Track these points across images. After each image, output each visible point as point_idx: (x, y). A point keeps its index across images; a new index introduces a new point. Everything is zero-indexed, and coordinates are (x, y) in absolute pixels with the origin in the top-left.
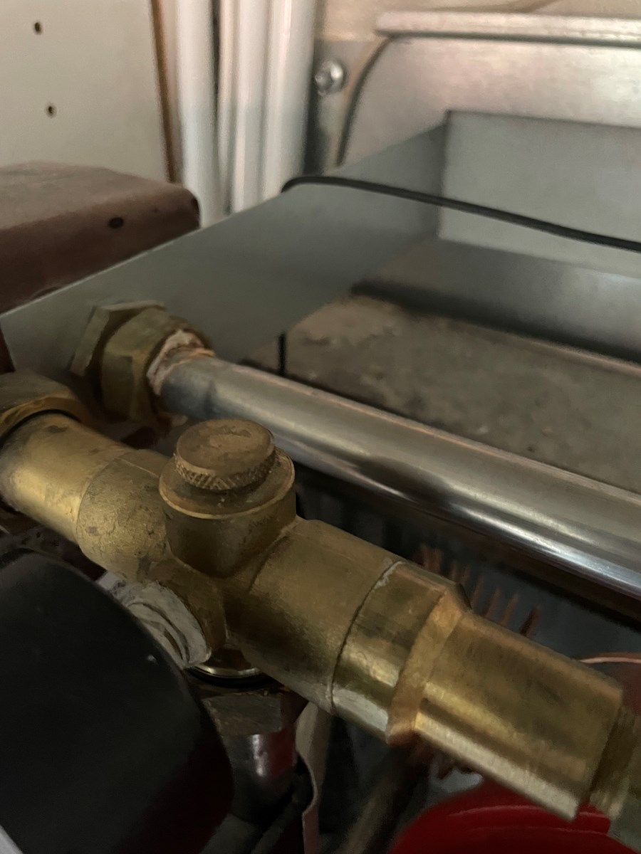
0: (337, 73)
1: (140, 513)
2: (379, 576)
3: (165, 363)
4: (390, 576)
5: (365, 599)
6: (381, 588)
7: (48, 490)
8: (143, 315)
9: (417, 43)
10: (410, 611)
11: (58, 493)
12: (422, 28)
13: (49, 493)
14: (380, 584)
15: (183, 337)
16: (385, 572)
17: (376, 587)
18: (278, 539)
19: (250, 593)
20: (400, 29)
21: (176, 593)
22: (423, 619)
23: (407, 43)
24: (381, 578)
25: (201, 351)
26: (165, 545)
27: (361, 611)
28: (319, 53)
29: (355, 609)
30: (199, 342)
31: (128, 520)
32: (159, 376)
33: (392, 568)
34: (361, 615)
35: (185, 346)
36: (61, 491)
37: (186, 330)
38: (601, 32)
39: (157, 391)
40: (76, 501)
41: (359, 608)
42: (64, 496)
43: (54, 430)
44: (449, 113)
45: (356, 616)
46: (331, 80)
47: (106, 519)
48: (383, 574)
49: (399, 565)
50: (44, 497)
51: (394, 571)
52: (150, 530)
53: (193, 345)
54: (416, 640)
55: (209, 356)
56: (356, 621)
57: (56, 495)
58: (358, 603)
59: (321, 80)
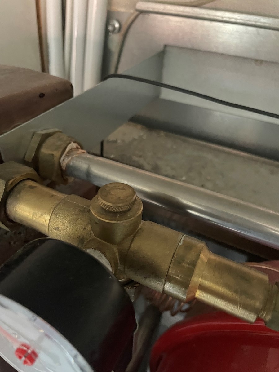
0: (117, 25)
1: (79, 221)
2: (179, 241)
3: (67, 156)
4: (183, 241)
5: (176, 250)
6: (181, 246)
7: (34, 213)
8: (55, 136)
9: (152, 16)
10: (193, 254)
11: (38, 214)
12: (156, 10)
13: (34, 214)
14: (180, 244)
15: (73, 145)
16: (181, 239)
17: (179, 246)
18: (138, 229)
19: (130, 250)
20: (147, 9)
21: (101, 252)
22: (198, 256)
23: (148, 15)
24: (180, 242)
25: (80, 150)
26: (91, 234)
27: (175, 254)
28: (109, 16)
29: (173, 254)
30: (79, 147)
31: (73, 224)
32: (65, 162)
33: (183, 238)
34: (175, 256)
35: (74, 148)
36: (40, 213)
37: (75, 142)
38: (229, 18)
39: (64, 168)
40: (48, 217)
41: (174, 253)
42: (41, 215)
43: (31, 187)
44: (165, 46)
45: (173, 256)
46: (115, 28)
47: (63, 224)
48: (180, 241)
49: (185, 237)
50: (31, 216)
51: (184, 239)
52: (84, 227)
53: (77, 148)
54: (197, 264)
55: (84, 153)
56: (174, 258)
57: (38, 215)
58: (173, 251)
59: (110, 28)
